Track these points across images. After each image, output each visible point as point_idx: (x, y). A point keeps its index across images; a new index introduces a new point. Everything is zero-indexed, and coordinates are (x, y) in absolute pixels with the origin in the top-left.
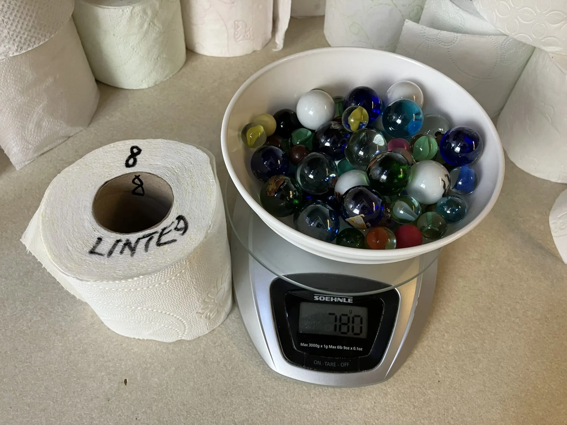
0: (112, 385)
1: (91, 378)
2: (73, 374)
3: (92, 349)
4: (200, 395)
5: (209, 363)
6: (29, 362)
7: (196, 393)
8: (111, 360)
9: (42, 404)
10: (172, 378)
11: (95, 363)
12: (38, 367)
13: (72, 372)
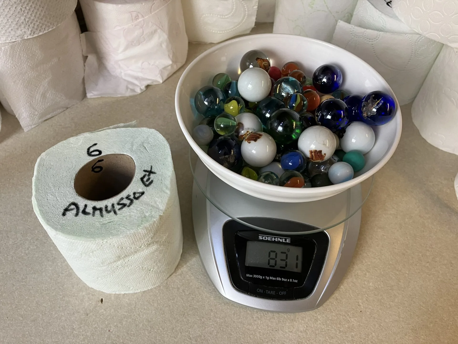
0: (91, 302)
1: (74, 296)
4: (162, 314)
5: (171, 289)
6: (25, 282)
7: (159, 313)
9: (33, 316)
10: (140, 299)
11: (77, 285)
12: (31, 286)
13: (59, 291)
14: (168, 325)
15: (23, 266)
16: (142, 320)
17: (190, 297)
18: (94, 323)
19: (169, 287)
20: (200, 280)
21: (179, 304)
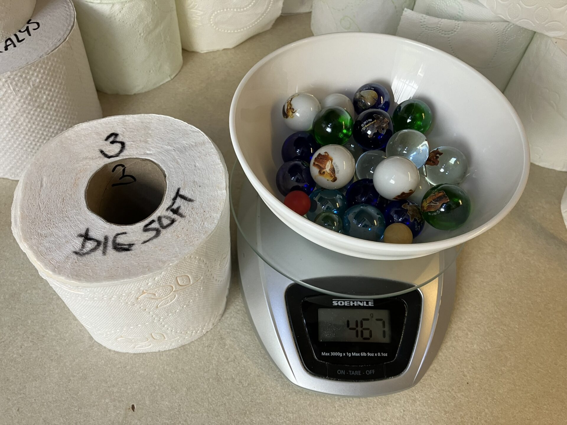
1: (94, 406)
2: (73, 403)
3: (93, 375)
4: (217, 416)
5: (224, 381)
8: (115, 385)
10: (184, 400)
11: (97, 390)
12: (33, 398)
13: (73, 401)
17: (251, 388)
20: (261, 365)
21: (237, 399)
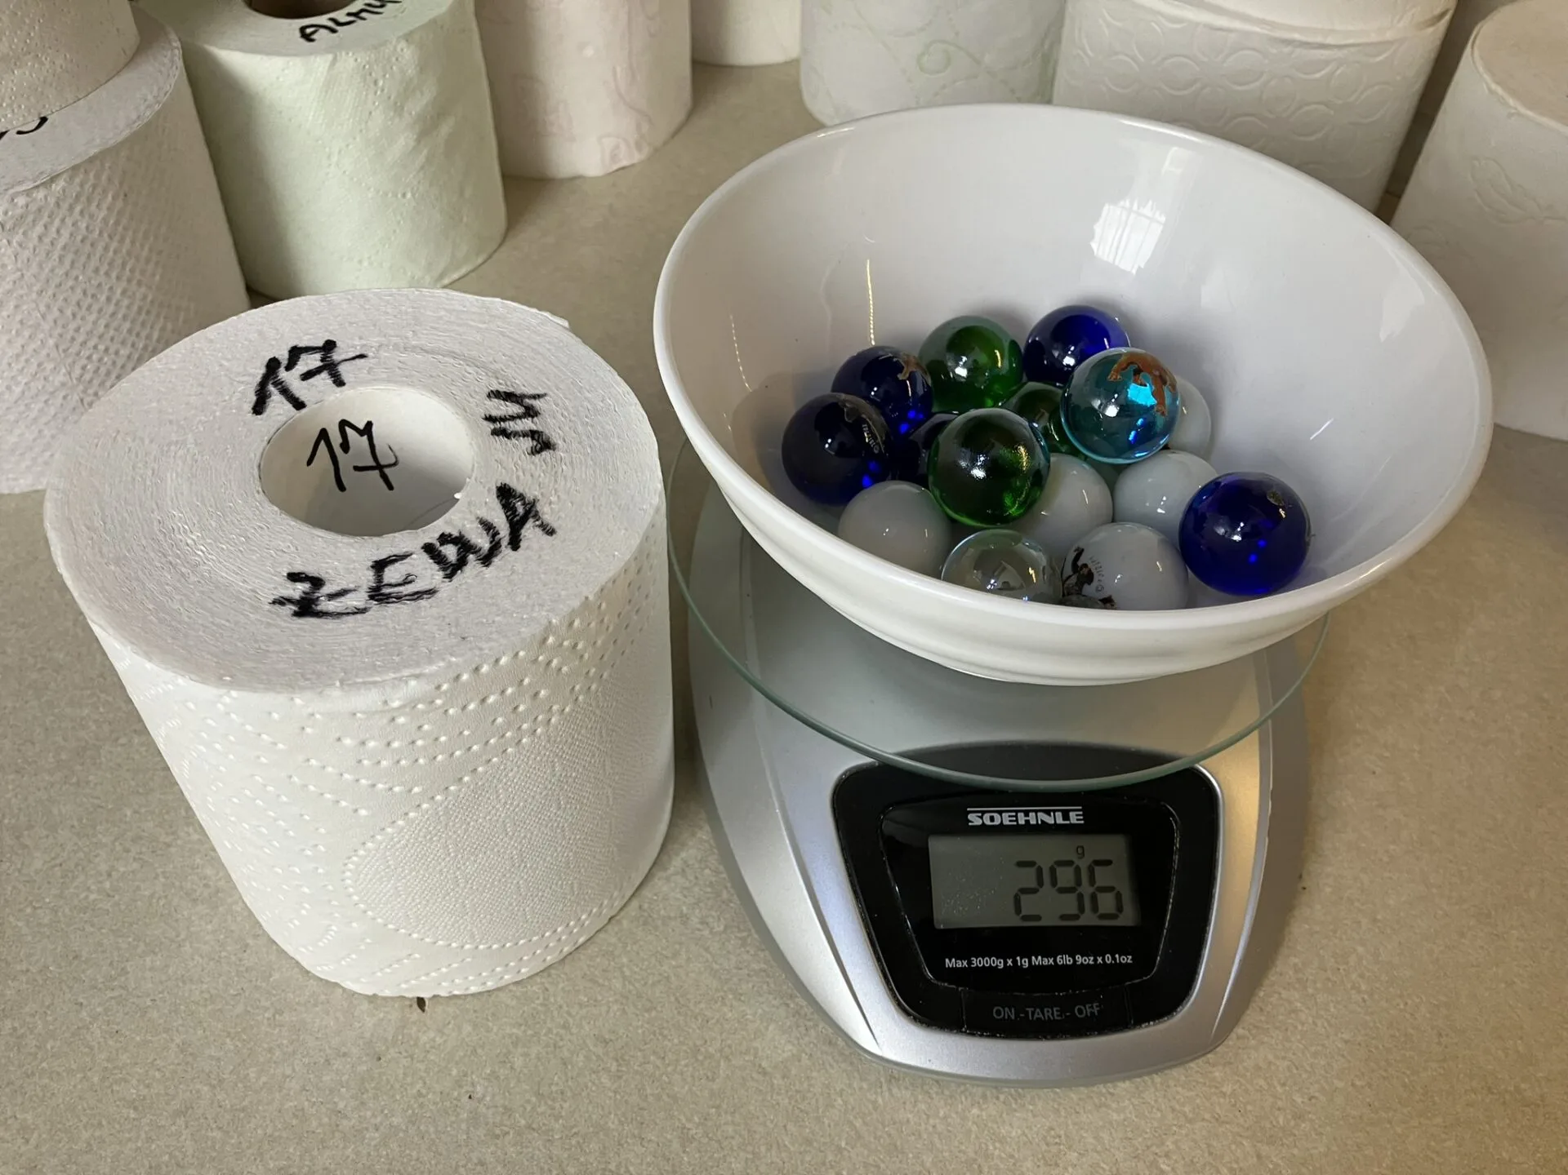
0: (382, 1015)
2: (260, 1001)
5: (659, 922)
7: (635, 1006)
9: (174, 1097)
13: (257, 996)
14: (676, 1041)
15: (102, 934)
16: (581, 1042)
18: (409, 1080)
19: (650, 916)
